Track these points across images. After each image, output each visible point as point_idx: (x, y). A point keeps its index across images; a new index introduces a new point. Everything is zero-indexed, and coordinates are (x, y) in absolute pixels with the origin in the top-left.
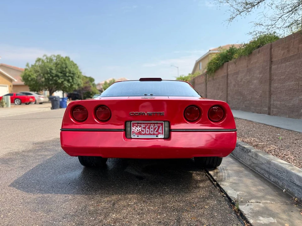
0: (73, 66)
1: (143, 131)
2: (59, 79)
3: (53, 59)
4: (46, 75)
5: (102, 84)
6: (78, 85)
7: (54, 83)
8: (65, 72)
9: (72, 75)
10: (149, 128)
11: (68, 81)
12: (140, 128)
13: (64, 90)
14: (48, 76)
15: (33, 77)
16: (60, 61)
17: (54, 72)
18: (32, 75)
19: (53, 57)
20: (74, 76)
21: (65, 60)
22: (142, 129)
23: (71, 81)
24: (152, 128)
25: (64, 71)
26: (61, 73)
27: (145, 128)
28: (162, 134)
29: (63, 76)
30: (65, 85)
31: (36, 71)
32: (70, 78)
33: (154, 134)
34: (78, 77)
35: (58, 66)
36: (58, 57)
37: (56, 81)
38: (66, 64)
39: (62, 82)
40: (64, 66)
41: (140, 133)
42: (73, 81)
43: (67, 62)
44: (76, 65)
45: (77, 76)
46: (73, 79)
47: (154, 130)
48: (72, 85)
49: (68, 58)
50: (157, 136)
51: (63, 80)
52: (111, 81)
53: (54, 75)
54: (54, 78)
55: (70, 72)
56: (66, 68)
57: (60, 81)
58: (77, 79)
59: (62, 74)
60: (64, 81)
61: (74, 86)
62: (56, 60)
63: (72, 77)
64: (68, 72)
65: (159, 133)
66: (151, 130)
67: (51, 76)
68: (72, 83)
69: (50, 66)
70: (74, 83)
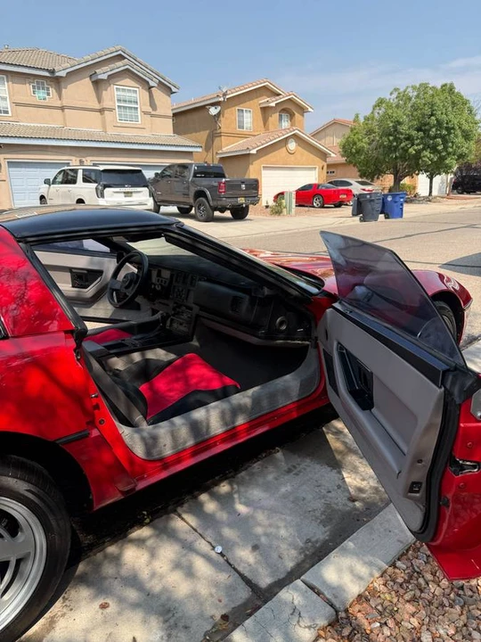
2: (413, 145)
4: (385, 139)
6: (461, 156)
7: (400, 157)
8: (427, 127)
9: (444, 132)
11: (434, 149)
14: (390, 141)
15: (360, 144)
17: (403, 128)
18: (359, 140)
19: (409, 89)
20: (449, 134)
23: (440, 148)
25: (425, 125)
26: (419, 130)
29: (422, 138)
31: (370, 132)
32: (439, 140)
36: (424, 87)
37: (405, 150)
38: (433, 105)
39: (419, 152)
42: (445, 148)
46: (445, 142)
49: (448, 87)
51: (421, 146)
53: (402, 137)
54: (402, 145)
55: (439, 123)
56: (431, 115)
59: (421, 134)
60: (424, 149)
63: (443, 137)
64: (434, 126)
67: (396, 139)
68: (444, 154)
69: (395, 115)
70: (449, 154)
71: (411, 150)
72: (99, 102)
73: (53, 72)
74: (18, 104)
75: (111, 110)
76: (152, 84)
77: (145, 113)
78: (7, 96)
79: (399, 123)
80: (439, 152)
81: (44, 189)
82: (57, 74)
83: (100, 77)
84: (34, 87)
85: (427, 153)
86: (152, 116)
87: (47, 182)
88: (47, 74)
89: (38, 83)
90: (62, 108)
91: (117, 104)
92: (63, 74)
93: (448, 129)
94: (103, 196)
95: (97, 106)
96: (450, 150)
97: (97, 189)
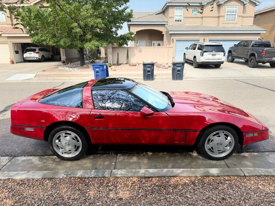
72: (218, 13)
73: (201, 3)
74: (185, 18)
75: (223, 16)
76: (245, 3)
77: (239, 16)
78: (182, 15)
81: (185, 51)
82: (203, 4)
83: (220, 3)
84: (193, 10)
86: (243, 17)
87: (187, 48)
88: (199, 5)
89: (195, 8)
90: (202, 18)
91: (226, 14)
92: (205, 4)
94: (203, 55)
95: (217, 15)
97: (201, 52)
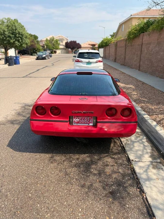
0: (21, 28)
1: (80, 121)
2: (11, 39)
3: (5, 21)
5: (44, 40)
6: (26, 44)
7: (7, 43)
8: (15, 34)
9: (21, 36)
10: (84, 120)
11: (18, 41)
12: (78, 119)
13: (16, 48)
14: (3, 37)
16: (11, 23)
17: (7, 33)
19: (4, 19)
20: (22, 36)
21: (14, 23)
22: (80, 120)
23: (21, 41)
24: (86, 120)
25: (14, 33)
26: (12, 34)
27: (81, 119)
28: (92, 123)
29: (14, 37)
30: (17, 44)
32: (20, 38)
33: (87, 123)
34: (26, 38)
35: (9, 28)
36: (9, 19)
37: (9, 41)
38: (15, 26)
39: (14, 42)
40: (14, 28)
41: (78, 122)
42: (22, 41)
43: (16, 24)
44: (23, 26)
45: (25, 36)
46: (22, 39)
47: (87, 121)
48: (21, 45)
49: (16, 21)
50: (89, 124)
51: (14, 40)
52: (51, 38)
53: (7, 36)
54: (8, 39)
55: (19, 33)
56: (16, 30)
57: (12, 41)
58: (25, 39)
59: (13, 36)
60: (15, 41)
61: (23, 45)
62: (7, 22)
63: (21, 37)
64: (18, 33)
65: (90, 123)
66: (85, 121)
67: (5, 37)
68: (22, 43)
69: (2, 28)
70: (23, 43)
71: (11, 41)
79: (5, 31)
80: (20, 42)
85: (17, 42)
93: (21, 35)
96: (24, 42)
